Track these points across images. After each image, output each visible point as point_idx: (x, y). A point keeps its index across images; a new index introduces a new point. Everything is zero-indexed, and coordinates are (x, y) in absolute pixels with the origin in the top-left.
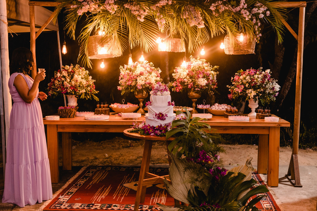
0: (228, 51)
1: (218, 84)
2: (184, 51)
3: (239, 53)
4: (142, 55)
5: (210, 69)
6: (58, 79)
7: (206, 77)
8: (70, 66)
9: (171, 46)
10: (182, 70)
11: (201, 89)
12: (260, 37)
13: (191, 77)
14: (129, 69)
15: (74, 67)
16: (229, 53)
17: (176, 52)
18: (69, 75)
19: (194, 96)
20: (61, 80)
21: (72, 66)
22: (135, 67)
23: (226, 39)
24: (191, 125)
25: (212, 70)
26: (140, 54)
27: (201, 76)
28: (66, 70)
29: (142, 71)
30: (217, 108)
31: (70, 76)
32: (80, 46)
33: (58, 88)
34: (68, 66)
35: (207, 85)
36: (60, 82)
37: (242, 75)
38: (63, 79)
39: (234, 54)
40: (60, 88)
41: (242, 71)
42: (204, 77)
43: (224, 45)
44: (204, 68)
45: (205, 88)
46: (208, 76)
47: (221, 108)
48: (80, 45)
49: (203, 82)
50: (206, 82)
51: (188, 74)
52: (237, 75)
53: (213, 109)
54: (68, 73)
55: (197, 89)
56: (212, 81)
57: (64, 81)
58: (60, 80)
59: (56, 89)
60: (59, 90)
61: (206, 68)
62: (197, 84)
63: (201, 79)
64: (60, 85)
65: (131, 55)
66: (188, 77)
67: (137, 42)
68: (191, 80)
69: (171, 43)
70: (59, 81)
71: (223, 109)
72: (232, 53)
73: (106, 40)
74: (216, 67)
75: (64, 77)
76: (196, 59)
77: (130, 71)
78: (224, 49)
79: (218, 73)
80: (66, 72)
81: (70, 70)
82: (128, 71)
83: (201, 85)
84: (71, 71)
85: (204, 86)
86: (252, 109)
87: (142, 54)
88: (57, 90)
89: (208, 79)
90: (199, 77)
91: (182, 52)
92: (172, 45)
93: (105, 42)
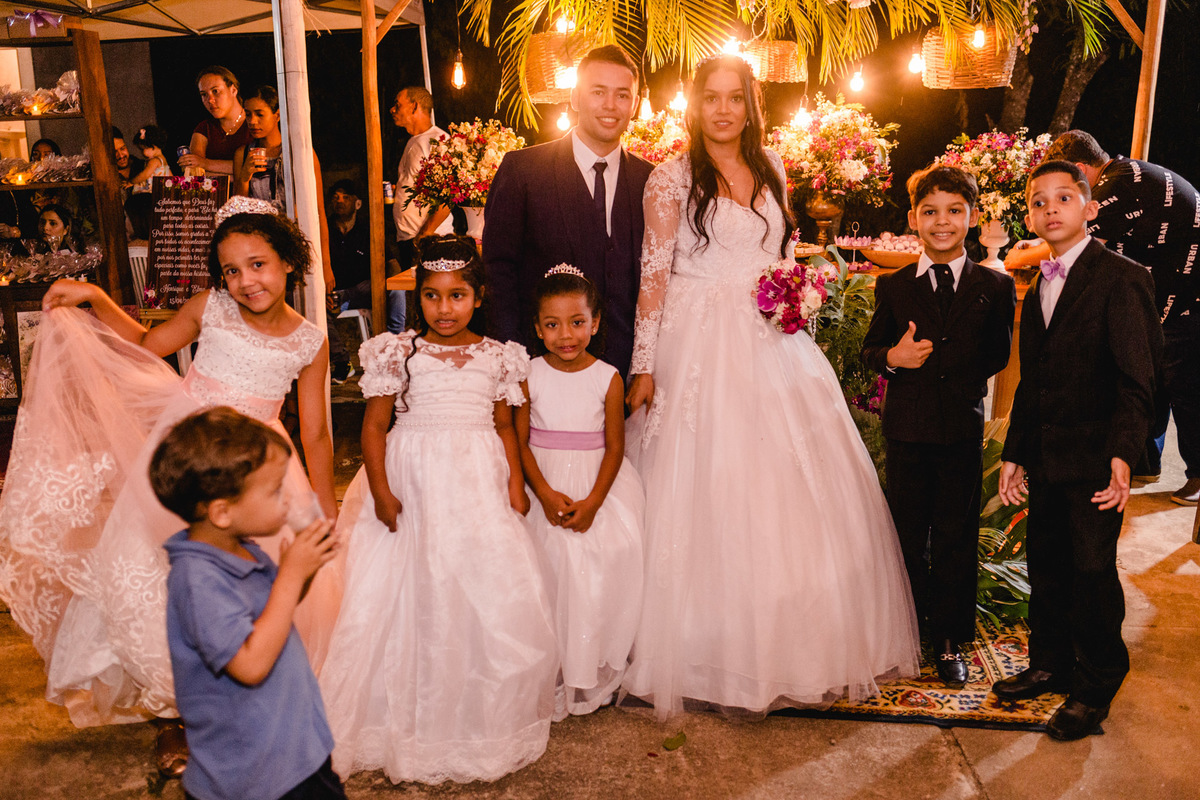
0: (936, 79)
1: (893, 176)
2: (804, 80)
3: (968, 84)
4: (680, 90)
5: (877, 134)
6: (441, 161)
7: (865, 155)
8: (472, 124)
9: (766, 64)
10: (793, 136)
11: (848, 190)
12: (1034, 35)
13: (819, 158)
14: (640, 133)
15: (485, 126)
16: (936, 83)
17: (781, 81)
18: (470, 151)
19: (824, 211)
20: (450, 163)
21: (478, 124)
22: (659, 127)
23: (930, 42)
24: (848, 297)
25: (879, 137)
26: (674, 89)
27: (849, 152)
28: (462, 136)
29: (680, 138)
30: (890, 246)
31: (474, 152)
32: (501, 67)
33: (442, 187)
34: (468, 124)
35: (867, 180)
36: (447, 168)
37: (967, 150)
38: (456, 161)
39: (951, 87)
40: (448, 186)
41: (965, 137)
42: (857, 157)
43: (924, 60)
44: (856, 130)
45: (859, 187)
46: (870, 155)
47: (900, 246)
48: (503, 62)
49: (857, 171)
50: (865, 170)
51: (812, 148)
52: (951, 149)
53: (877, 249)
54: (468, 142)
55: (835, 191)
56: (878, 166)
57: (457, 167)
58: (446, 163)
59: (436, 189)
60: (444, 191)
61: (864, 130)
62: (838, 177)
63: (852, 161)
64: (446, 178)
65: (648, 91)
66: (811, 156)
67: (669, 51)
68: (819, 165)
69: (766, 53)
70: (444, 168)
71: (906, 248)
72: (946, 85)
73: (579, 47)
74: (892, 126)
75: (460, 156)
76: (834, 102)
77: (644, 138)
78: (921, 73)
79: (896, 144)
80: (464, 140)
81: (474, 136)
82: (638, 140)
83: (849, 181)
84: (478, 140)
85: (858, 183)
86: (988, 250)
87: (679, 87)
88: (440, 191)
89: (869, 162)
90: (843, 157)
91: (797, 81)
92: (770, 63)
93: (575, 51)
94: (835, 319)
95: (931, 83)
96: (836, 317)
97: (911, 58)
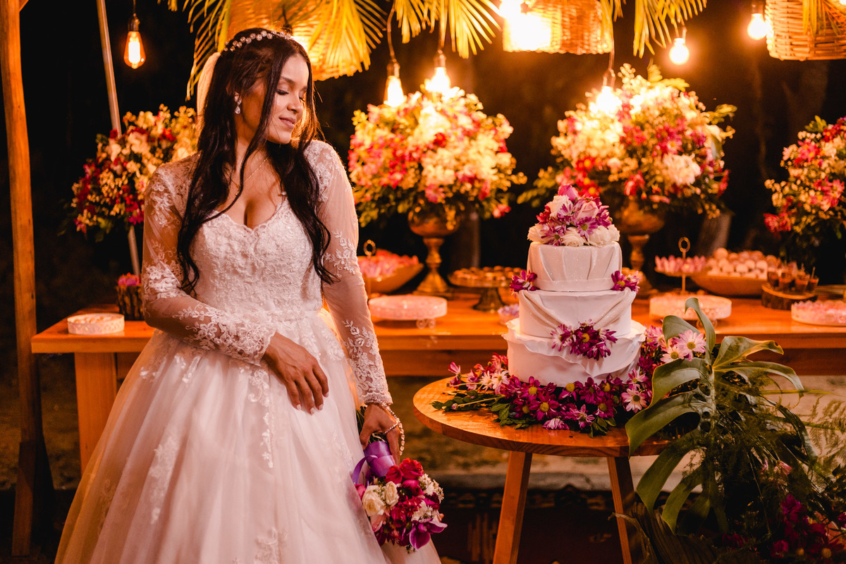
0: (788, 47)
1: (730, 175)
2: (607, 51)
3: (833, 53)
4: (440, 66)
5: (708, 120)
6: (112, 166)
7: (694, 147)
8: (156, 113)
9: (558, 29)
10: (595, 124)
11: (672, 196)
13: (631, 153)
14: (387, 124)
15: (173, 117)
16: (789, 52)
17: (580, 52)
18: (153, 151)
19: (638, 224)
20: (125, 169)
21: (165, 114)
22: (412, 114)
25: (710, 124)
26: (432, 63)
27: (673, 146)
28: (141, 131)
29: (442, 131)
30: (727, 267)
31: (159, 153)
32: (194, 36)
33: (113, 202)
34: (149, 115)
35: (698, 182)
36: (121, 176)
37: (827, 139)
38: (132, 166)
39: (811, 57)
40: (123, 200)
41: (821, 123)
42: (682, 151)
43: (769, 22)
44: (681, 117)
45: (688, 192)
46: (700, 148)
47: (742, 268)
48: (196, 29)
49: (685, 171)
50: (696, 169)
51: (622, 140)
52: (803, 140)
53: (714, 273)
54: (150, 140)
55: (656, 198)
56: (711, 164)
57: (134, 174)
58: (118, 168)
59: (105, 205)
60: (116, 209)
61: (691, 115)
62: (659, 179)
63: (677, 157)
64: (119, 189)
65: (397, 68)
66: (620, 150)
67: (425, 13)
68: (633, 163)
69: (559, 15)
70: (116, 176)
71: (750, 270)
72: (802, 54)
73: (300, 9)
74: (727, 109)
75: (137, 158)
76: (646, 77)
77: (393, 131)
78: (765, 39)
79: (730, 133)
80: (144, 138)
81: (159, 130)
82: (385, 133)
83: (674, 185)
84: (163, 136)
85: (686, 186)
87: (439, 61)
88: (111, 208)
89: (701, 159)
90: (665, 151)
91: (600, 52)
92: (564, 26)
93: (295, 14)
94: (706, 414)
95: (779, 51)
96: (706, 409)
97: (750, 18)
